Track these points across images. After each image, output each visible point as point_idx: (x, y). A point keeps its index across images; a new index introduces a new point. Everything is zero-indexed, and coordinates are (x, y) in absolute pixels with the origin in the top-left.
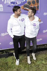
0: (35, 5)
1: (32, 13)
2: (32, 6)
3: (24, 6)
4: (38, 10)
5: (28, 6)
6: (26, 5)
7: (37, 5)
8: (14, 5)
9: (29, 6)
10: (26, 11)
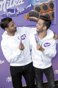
0: (49, 12)
1: (43, 26)
2: (43, 14)
3: (29, 14)
4: (53, 19)
5: (36, 14)
6: (33, 12)
7: (51, 12)
8: (13, 13)
9: (38, 14)
10: (33, 23)
